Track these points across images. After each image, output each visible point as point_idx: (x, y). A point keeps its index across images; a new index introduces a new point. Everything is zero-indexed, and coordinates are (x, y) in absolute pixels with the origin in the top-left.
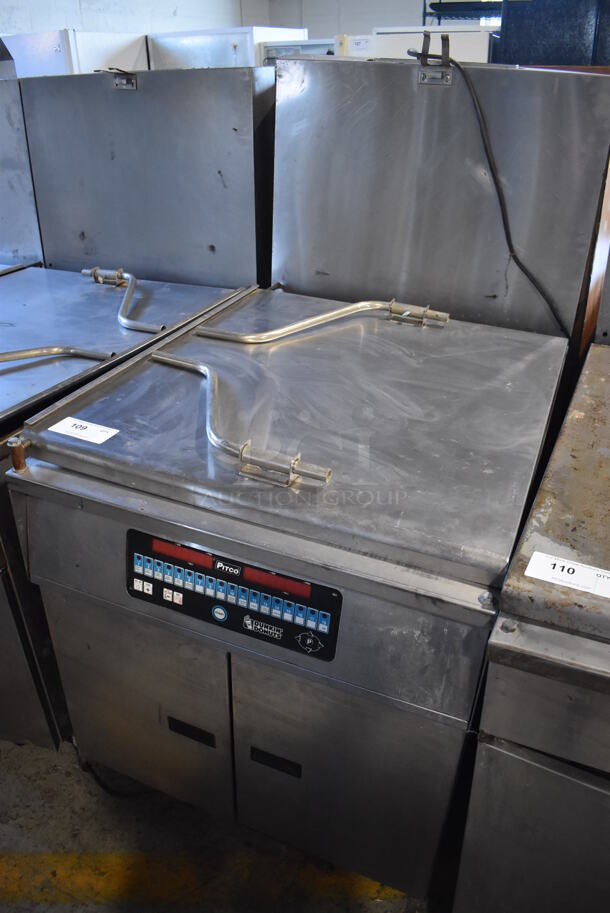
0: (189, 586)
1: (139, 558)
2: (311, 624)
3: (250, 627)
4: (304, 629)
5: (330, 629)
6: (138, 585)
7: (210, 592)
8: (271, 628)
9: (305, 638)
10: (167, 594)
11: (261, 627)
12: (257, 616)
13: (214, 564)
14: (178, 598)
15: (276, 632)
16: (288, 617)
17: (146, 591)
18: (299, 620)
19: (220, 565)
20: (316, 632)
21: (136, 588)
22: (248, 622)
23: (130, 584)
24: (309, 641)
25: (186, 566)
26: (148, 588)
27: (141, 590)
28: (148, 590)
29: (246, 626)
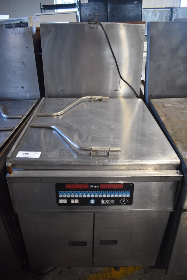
0: (81, 196)
1: (61, 192)
2: (124, 196)
3: (103, 203)
4: (122, 198)
5: (130, 195)
6: (61, 201)
7: (89, 196)
8: (111, 201)
9: (122, 201)
10: (73, 201)
11: (107, 202)
12: (105, 199)
13: (89, 186)
14: (77, 201)
15: (112, 202)
16: (116, 196)
17: (64, 202)
18: (120, 196)
19: (91, 186)
20: (126, 198)
21: (60, 202)
22: (103, 202)
23: (58, 201)
24: (124, 201)
25: (79, 190)
26: (65, 201)
27: (62, 203)
28: (65, 202)
29: (102, 203)
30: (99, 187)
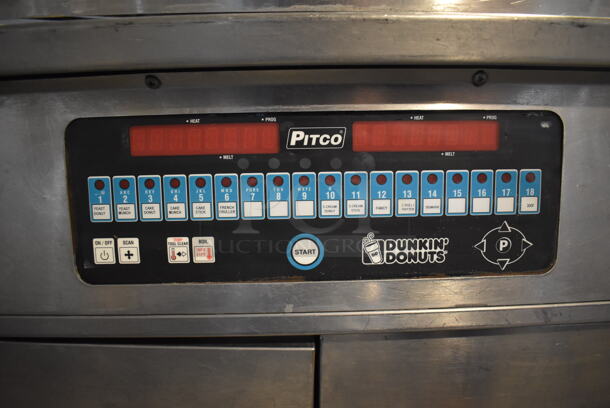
0: (228, 211)
1: (100, 185)
2: (505, 205)
3: (376, 260)
4: (493, 219)
5: (543, 204)
6: (103, 252)
7: (279, 210)
8: (422, 245)
9: (493, 241)
10: (178, 250)
11: (402, 249)
12: (389, 227)
13: (284, 138)
14: (205, 251)
15: (433, 250)
16: (457, 207)
17: (124, 260)
18: (481, 206)
19: (297, 136)
20: (517, 219)
21: (98, 260)
22: (373, 250)
23: (84, 252)
24: (503, 244)
25: (212, 164)
26: (130, 251)
27: (111, 260)
28: (129, 255)
29: (367, 259)
30: (349, 141)
